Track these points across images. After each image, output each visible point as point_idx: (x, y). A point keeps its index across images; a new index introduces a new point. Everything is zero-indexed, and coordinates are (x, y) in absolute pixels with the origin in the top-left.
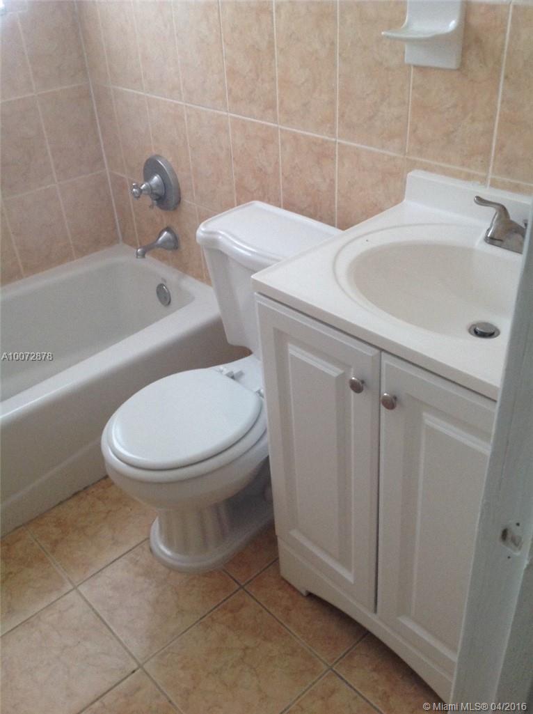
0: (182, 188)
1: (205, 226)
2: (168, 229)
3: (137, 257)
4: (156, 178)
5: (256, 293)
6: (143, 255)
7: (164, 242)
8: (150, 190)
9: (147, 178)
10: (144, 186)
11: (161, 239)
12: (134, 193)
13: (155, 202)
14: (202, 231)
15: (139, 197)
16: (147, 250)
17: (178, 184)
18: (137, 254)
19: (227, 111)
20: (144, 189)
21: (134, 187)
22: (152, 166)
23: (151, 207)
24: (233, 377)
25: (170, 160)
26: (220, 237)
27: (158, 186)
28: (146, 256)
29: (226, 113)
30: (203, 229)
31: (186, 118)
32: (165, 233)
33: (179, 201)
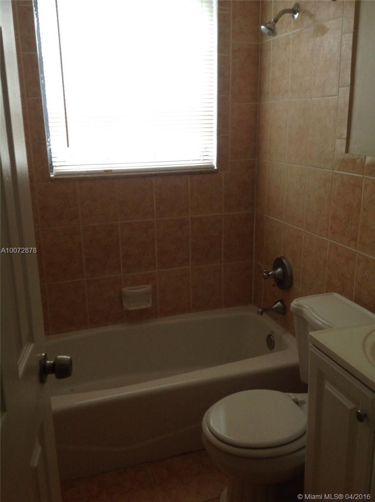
0: (294, 278)
1: (297, 301)
2: (281, 301)
3: (258, 314)
4: (279, 270)
5: (310, 344)
6: (262, 313)
7: (276, 308)
8: (274, 276)
9: (275, 268)
10: (271, 273)
11: (275, 306)
12: (264, 276)
13: (276, 283)
14: (294, 304)
15: (267, 278)
16: (265, 310)
17: (292, 276)
18: (258, 312)
19: (328, 238)
20: (270, 275)
21: (265, 272)
22: (279, 263)
23: (274, 286)
24: (297, 403)
25: (290, 261)
26: (304, 309)
27: (279, 273)
28: (264, 314)
29: (327, 239)
30: (295, 303)
31: (303, 238)
32: (279, 303)
33: (291, 285)
